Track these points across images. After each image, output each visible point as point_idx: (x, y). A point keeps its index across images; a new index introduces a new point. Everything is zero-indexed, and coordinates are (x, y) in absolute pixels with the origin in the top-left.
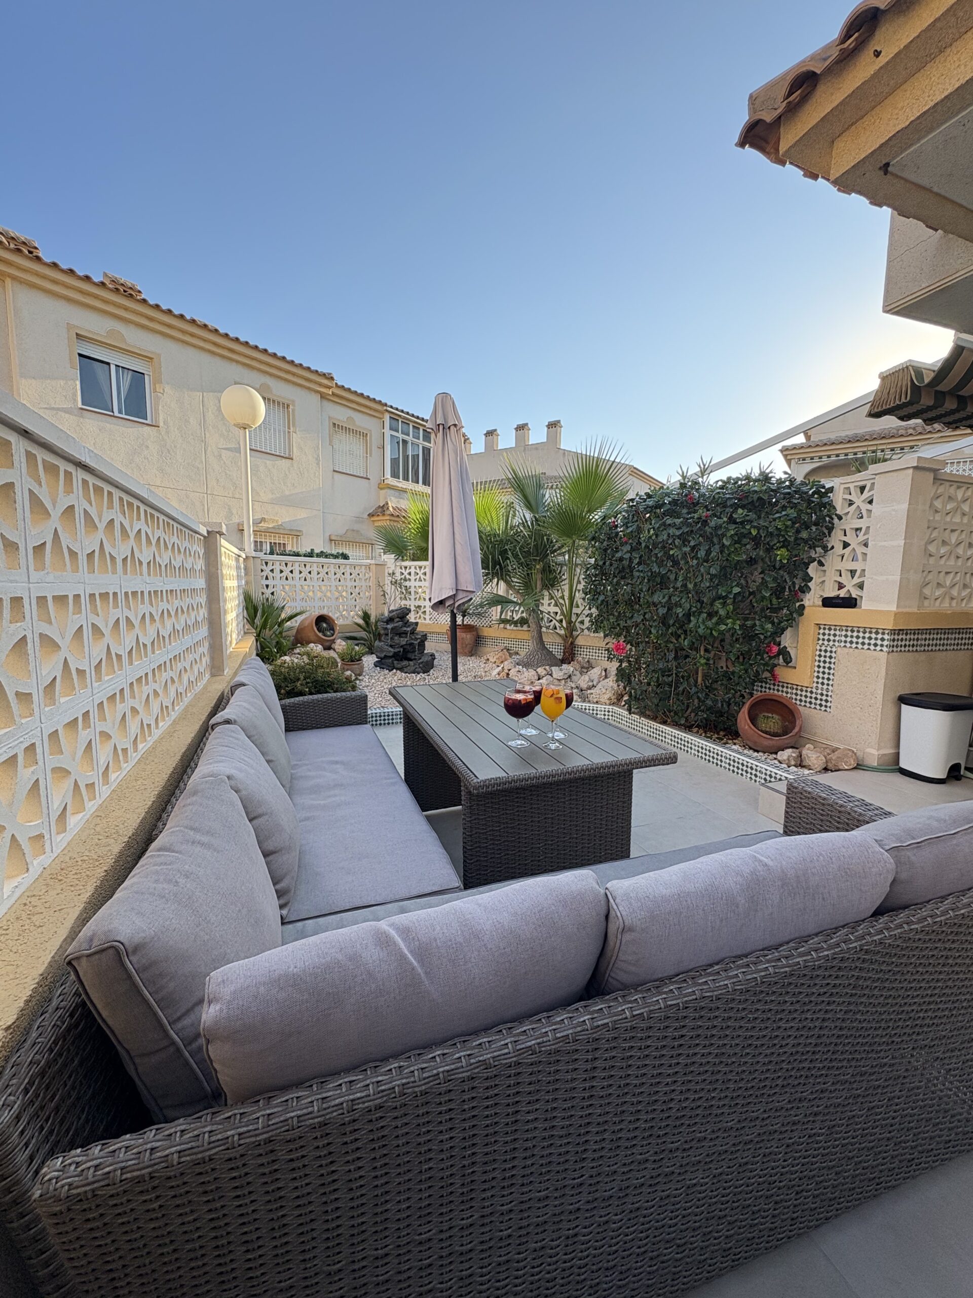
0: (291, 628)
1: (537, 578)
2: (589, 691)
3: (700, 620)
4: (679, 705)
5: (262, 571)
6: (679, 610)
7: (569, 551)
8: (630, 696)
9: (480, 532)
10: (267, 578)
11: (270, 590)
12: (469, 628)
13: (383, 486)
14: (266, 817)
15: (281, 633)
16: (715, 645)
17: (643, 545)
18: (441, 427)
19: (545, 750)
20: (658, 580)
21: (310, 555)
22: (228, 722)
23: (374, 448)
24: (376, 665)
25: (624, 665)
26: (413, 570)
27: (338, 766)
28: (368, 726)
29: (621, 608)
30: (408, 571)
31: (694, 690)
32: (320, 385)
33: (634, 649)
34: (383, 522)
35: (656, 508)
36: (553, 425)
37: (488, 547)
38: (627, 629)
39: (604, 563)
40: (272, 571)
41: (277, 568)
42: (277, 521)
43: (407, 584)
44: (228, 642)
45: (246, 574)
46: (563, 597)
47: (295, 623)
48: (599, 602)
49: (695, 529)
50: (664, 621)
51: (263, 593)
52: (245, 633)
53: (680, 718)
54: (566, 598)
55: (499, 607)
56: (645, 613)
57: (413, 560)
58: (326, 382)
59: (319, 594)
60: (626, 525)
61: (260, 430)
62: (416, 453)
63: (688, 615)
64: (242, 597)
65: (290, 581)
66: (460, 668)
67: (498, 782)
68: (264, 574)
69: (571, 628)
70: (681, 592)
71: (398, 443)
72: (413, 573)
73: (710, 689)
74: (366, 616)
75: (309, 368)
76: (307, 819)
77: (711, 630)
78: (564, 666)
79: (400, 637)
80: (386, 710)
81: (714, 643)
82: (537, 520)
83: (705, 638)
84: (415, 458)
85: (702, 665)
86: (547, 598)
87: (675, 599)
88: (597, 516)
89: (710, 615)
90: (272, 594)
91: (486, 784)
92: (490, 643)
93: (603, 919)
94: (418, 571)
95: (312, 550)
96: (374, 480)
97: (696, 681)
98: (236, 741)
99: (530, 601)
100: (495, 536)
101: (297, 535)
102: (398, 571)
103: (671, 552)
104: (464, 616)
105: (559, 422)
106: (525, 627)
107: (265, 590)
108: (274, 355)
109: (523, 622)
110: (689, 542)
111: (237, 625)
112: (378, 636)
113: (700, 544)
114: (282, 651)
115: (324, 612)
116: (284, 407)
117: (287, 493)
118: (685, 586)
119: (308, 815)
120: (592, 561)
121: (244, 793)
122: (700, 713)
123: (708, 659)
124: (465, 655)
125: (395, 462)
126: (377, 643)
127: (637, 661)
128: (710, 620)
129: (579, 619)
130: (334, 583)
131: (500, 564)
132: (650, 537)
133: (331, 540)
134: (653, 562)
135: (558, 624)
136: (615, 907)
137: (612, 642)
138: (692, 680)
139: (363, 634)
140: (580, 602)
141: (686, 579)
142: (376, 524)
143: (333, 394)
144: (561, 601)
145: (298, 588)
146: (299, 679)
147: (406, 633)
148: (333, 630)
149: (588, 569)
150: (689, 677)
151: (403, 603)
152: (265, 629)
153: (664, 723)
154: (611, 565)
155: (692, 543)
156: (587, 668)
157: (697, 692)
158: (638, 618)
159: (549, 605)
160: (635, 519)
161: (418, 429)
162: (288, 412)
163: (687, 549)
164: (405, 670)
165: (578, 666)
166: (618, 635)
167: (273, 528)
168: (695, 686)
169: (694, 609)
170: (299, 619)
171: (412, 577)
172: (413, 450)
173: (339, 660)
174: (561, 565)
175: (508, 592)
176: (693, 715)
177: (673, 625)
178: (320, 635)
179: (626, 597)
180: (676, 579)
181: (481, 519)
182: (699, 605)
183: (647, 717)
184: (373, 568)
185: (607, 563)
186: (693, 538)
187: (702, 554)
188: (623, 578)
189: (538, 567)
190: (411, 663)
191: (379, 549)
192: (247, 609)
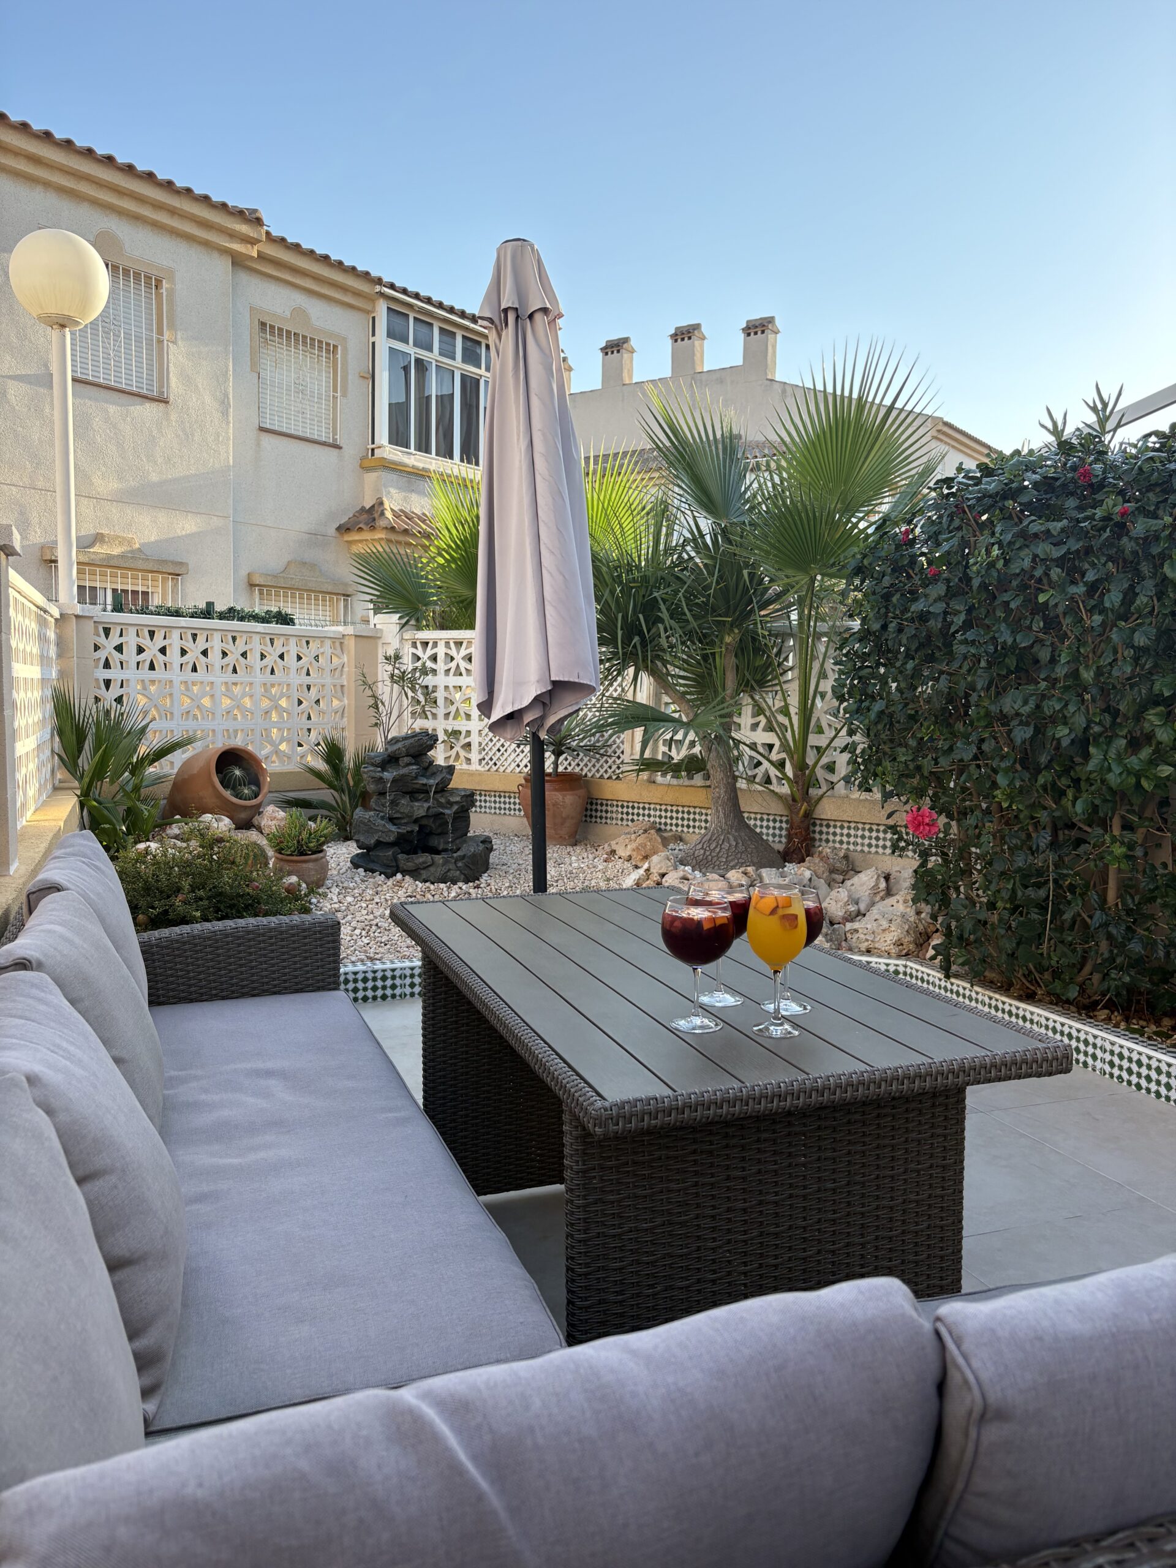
0: (159, 780)
1: (727, 664)
2: (849, 926)
3: (1112, 753)
4: (1064, 955)
5: (96, 648)
6: (1062, 732)
7: (801, 602)
8: (948, 934)
9: (595, 558)
10: (107, 665)
11: (115, 691)
12: (570, 781)
13: (371, 462)
14: (113, 1179)
15: (137, 789)
16: (1148, 814)
17: (976, 583)
18: (511, 317)
19: (760, 1040)
20: (1011, 662)
21: (208, 612)
22: (23, 965)
23: (353, 378)
24: (356, 863)
25: (933, 861)
26: (441, 651)
27: (272, 1082)
28: (340, 994)
29: (925, 730)
30: (430, 652)
31: (1098, 917)
32: (232, 235)
33: (954, 823)
34: (371, 542)
35: (1005, 498)
36: (758, 329)
37: (612, 592)
38: (938, 779)
39: (884, 627)
40: (119, 648)
41: (131, 641)
42: (130, 542)
43: (429, 680)
44: (19, 804)
45: (60, 656)
46: (785, 711)
47: (171, 766)
48: (873, 715)
49: (1096, 543)
50: (1026, 760)
51: (97, 700)
52: (56, 789)
53: (1066, 985)
54: (793, 710)
55: (639, 732)
56: (982, 741)
57: (443, 627)
58: (244, 229)
59: (226, 702)
60: (934, 538)
61: (95, 334)
62: (446, 391)
63: (1083, 743)
64: (50, 706)
65: (159, 674)
66: (551, 872)
67: (650, 1109)
68: (102, 655)
69: (805, 780)
70: (1066, 689)
71: (406, 369)
72: (441, 657)
73: (1136, 916)
74: (333, 753)
75: (206, 199)
76: (201, 1198)
77: (1138, 776)
78: (790, 868)
79: (413, 799)
80: (379, 966)
81: (1143, 807)
82: (724, 531)
83: (1123, 795)
84: (445, 401)
85: (1117, 859)
86: (748, 710)
87: (1052, 706)
88: (865, 524)
89: (1134, 745)
90: (119, 700)
91: (625, 1111)
92: (616, 813)
93: (932, 1391)
94: (453, 652)
95: (210, 605)
96: (352, 450)
97: (1104, 900)
98: (42, 1008)
99: (711, 718)
100: (629, 571)
101: (175, 572)
102: (407, 651)
103: (1042, 599)
104: (558, 754)
105: (771, 320)
106: (698, 779)
107: (102, 692)
108: (129, 169)
109: (693, 765)
110: (1083, 575)
111: (39, 769)
112: (362, 799)
113: (1109, 577)
114: (139, 829)
115: (238, 742)
116: (148, 285)
117: (154, 478)
118: (1075, 674)
119: (205, 1188)
120: (856, 624)
121: (62, 1117)
122: (1113, 974)
123: (1131, 846)
124: (562, 841)
125: (398, 412)
126: (359, 812)
127: (963, 853)
128: (1135, 752)
129: (825, 760)
130: (259, 678)
131: (640, 633)
132: (992, 565)
133: (252, 585)
134: (998, 620)
135: (773, 772)
136: (960, 1360)
137: (902, 812)
138: (1093, 896)
139: (327, 795)
140: (826, 719)
141: (1077, 658)
142: (359, 549)
143: (261, 257)
144: (781, 718)
145: (178, 688)
146: (179, 890)
147: (425, 790)
148: (258, 784)
149: (844, 642)
150: (1087, 886)
151: (419, 724)
152: (101, 779)
153: (1029, 997)
154: (900, 630)
155: (1091, 576)
156: (844, 873)
157: (1106, 925)
158: (965, 752)
159: (754, 727)
160: (957, 522)
161: (454, 334)
162: (159, 296)
163: (1080, 590)
164: (424, 874)
165: (821, 867)
166: (920, 793)
167: (122, 556)
168: (1102, 909)
169: (1097, 729)
170: (178, 758)
171: (441, 666)
172: (440, 383)
173: (270, 853)
174: (784, 635)
175: (657, 697)
176: (1096, 977)
177: (1048, 767)
178: (227, 794)
179: (937, 705)
180: (1053, 661)
181: (599, 534)
182: (1108, 719)
183: (989, 984)
184: (351, 643)
185: (892, 626)
186: (1093, 565)
187: (1113, 598)
188: (931, 659)
189: (728, 639)
190: (438, 858)
191: (362, 606)
192: (61, 733)
